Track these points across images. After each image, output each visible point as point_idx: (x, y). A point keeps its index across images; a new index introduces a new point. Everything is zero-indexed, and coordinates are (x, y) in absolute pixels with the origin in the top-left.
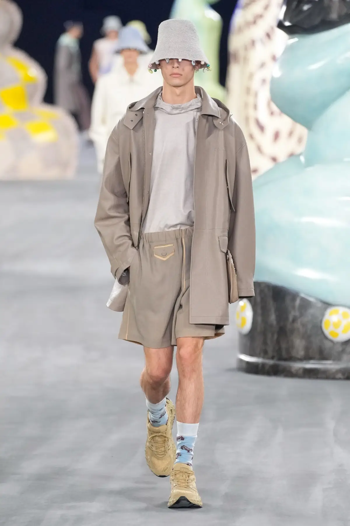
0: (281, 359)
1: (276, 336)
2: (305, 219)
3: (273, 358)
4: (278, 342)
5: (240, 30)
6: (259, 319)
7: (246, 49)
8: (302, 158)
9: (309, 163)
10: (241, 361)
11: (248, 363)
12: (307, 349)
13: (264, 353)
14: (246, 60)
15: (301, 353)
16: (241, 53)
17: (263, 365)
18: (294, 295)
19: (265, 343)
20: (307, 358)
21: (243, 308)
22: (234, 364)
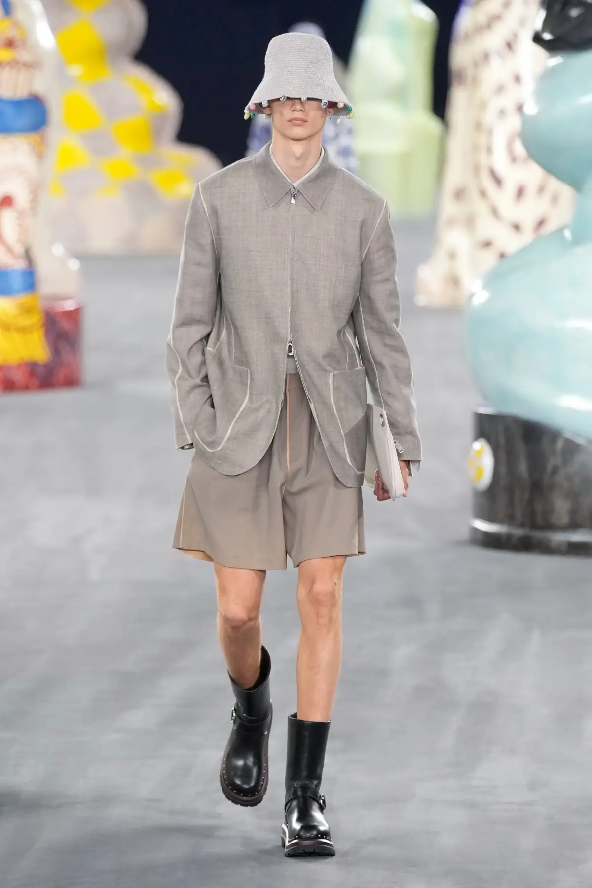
0: (534, 526)
1: (527, 496)
2: (573, 323)
3: (522, 525)
4: (531, 502)
5: (467, 37)
6: (503, 470)
7: (476, 64)
8: (568, 234)
9: (578, 240)
10: (476, 530)
11: (486, 534)
12: (573, 513)
13: (510, 519)
14: (475, 81)
15: (565, 519)
16: (470, 72)
17: (509, 536)
18: (554, 435)
19: (511, 504)
20: (574, 526)
21: (479, 453)
22: (465, 534)
